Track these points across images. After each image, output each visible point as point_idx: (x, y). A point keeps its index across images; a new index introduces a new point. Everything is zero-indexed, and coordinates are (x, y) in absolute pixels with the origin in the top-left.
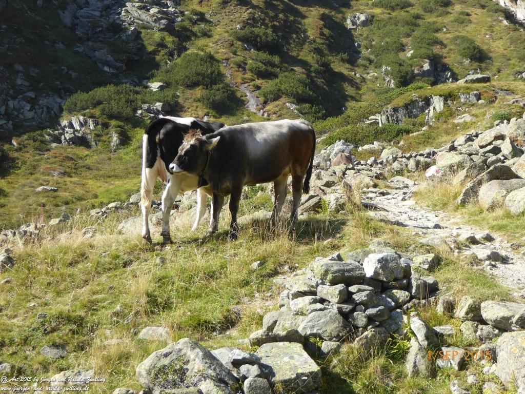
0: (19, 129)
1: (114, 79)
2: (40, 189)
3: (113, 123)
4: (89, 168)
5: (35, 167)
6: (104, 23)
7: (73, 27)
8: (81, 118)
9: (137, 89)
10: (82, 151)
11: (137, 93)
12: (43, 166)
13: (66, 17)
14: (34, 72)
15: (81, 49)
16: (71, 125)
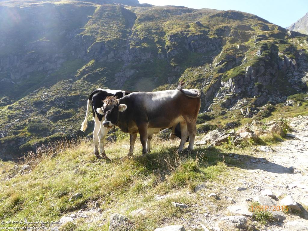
0: (277, 103)
1: (299, 92)
2: (280, 114)
3: (298, 101)
4: (292, 110)
5: (280, 110)
6: (298, 81)
7: (291, 82)
8: (291, 100)
9: (305, 94)
10: (291, 107)
11: (304, 95)
12: (282, 110)
13: (289, 81)
14: (281, 92)
15: (292, 87)
16: (289, 102)
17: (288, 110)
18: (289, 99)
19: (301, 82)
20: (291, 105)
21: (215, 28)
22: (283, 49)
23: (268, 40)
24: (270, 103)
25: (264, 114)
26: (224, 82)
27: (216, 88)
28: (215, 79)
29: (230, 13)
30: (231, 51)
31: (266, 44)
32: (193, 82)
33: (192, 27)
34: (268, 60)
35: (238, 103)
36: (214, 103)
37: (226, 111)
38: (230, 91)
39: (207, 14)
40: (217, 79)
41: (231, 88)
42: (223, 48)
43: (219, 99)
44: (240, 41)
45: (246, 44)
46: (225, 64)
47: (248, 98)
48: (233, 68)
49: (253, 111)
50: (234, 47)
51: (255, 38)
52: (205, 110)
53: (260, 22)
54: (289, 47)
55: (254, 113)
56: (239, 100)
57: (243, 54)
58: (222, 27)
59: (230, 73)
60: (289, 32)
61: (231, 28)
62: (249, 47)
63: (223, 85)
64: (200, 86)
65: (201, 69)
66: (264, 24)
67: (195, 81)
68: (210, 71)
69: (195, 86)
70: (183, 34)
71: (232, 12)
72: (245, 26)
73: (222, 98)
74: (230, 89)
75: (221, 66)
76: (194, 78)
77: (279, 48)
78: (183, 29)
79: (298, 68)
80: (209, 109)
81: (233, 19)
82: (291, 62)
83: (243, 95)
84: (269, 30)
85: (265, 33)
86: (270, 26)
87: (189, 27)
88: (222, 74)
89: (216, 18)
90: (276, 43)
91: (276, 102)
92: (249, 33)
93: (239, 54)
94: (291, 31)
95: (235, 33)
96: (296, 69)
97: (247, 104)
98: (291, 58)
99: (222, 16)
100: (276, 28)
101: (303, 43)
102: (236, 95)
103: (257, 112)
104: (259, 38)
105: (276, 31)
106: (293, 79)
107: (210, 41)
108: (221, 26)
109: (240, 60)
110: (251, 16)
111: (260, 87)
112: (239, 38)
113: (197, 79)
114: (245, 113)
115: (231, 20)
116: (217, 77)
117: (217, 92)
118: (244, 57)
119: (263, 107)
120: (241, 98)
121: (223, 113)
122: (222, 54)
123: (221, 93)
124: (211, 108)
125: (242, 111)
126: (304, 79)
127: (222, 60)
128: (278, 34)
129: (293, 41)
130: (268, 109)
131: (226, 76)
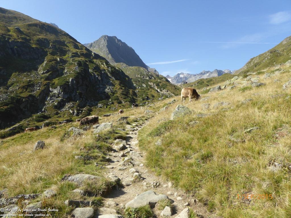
17: (100, 111)
18: (99, 104)
19: (105, 92)
20: (101, 107)
21: (35, 38)
22: (92, 67)
23: (80, 58)
24: (88, 106)
25: (86, 114)
26: (52, 88)
27: (46, 93)
28: (44, 85)
29: (46, 26)
30: (53, 62)
31: (80, 62)
32: (24, 86)
33: (12, 31)
34: (83, 75)
35: (67, 106)
36: (47, 105)
37: (59, 112)
38: (58, 97)
39: (23, 20)
40: (46, 86)
41: (59, 93)
42: (46, 58)
43: (50, 103)
44: (59, 54)
45: (64, 58)
46: (51, 73)
47: (73, 102)
48: (58, 78)
49: (79, 112)
50: (55, 60)
51: (70, 54)
52: (39, 111)
53: (71, 40)
54: (95, 66)
56: (67, 104)
57: (63, 66)
58: (42, 38)
59: (56, 81)
60: (93, 53)
61: (50, 42)
62: (67, 61)
63: (51, 91)
64: (31, 91)
65: (28, 74)
66: (75, 43)
67: (26, 86)
68: (38, 77)
69: (26, 90)
70: (5, 38)
71: (48, 25)
72: (60, 41)
73: (53, 102)
74: (58, 95)
75: (47, 75)
76: (24, 83)
77: (89, 66)
78: (3, 32)
79: (102, 82)
80: (43, 110)
81: (50, 33)
82: (98, 78)
83: (69, 100)
84: (78, 49)
85: (77, 52)
86: (79, 45)
87: (9, 31)
88: (49, 81)
89: (34, 28)
90: (87, 61)
91: (91, 105)
92: (65, 48)
93: (60, 66)
94: (94, 53)
95: (54, 47)
96: (101, 83)
97: (73, 107)
98: (98, 75)
99: (40, 27)
100: (84, 48)
101: (103, 64)
102: (64, 100)
103: (81, 112)
104: (73, 55)
105: (85, 51)
106: (99, 89)
107: (32, 49)
108: (40, 37)
109: (62, 72)
110: (63, 33)
111: (80, 94)
112: (58, 51)
113: (27, 84)
114: (74, 113)
115: (48, 33)
116: (46, 84)
117: (48, 96)
118: (65, 69)
119: (84, 109)
120: (68, 102)
121: (57, 114)
122: (46, 64)
123: (51, 97)
124: (45, 110)
125: (71, 112)
126: (106, 90)
127: (48, 70)
128: (86, 54)
129: (97, 61)
130: (88, 110)
131: (54, 84)
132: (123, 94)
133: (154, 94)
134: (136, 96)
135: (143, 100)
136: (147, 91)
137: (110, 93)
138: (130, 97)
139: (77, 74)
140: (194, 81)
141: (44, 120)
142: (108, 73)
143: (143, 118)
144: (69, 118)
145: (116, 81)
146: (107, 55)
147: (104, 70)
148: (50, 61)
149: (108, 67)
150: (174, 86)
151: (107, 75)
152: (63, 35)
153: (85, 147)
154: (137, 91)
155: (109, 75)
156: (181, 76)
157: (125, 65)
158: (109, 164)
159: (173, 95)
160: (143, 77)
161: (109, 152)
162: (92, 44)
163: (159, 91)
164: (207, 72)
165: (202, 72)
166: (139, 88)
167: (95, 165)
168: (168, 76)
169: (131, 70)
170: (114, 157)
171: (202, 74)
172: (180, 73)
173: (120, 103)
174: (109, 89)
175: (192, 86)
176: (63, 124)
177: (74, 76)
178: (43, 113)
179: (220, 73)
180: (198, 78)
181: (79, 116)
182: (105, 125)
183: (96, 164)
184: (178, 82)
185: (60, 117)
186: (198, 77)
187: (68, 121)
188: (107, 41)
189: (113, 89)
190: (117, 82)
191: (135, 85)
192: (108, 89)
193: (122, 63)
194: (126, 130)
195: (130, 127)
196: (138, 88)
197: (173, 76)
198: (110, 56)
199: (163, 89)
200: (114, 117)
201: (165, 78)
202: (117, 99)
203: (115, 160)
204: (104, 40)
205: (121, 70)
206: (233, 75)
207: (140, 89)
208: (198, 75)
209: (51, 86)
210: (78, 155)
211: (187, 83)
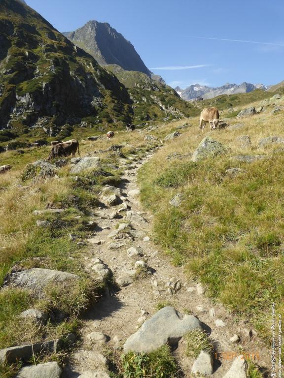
17: (84, 131)
18: (83, 121)
19: (90, 106)
20: (85, 126)
22: (74, 69)
23: (57, 54)
24: (68, 123)
25: (66, 134)
26: (19, 96)
27: (11, 101)
28: (8, 91)
30: (20, 57)
31: (57, 59)
34: (61, 78)
35: (39, 122)
36: (12, 119)
37: (29, 129)
38: (28, 108)
40: (10, 92)
41: (29, 104)
42: (9, 50)
43: (17, 116)
44: (27, 46)
45: (35, 51)
46: (16, 74)
47: (48, 117)
48: (26, 80)
49: (55, 130)
50: (22, 53)
51: (43, 47)
52: (3, 126)
53: (45, 25)
54: (78, 67)
55: (57, 132)
57: (34, 65)
58: (3, 20)
59: (24, 85)
60: (75, 48)
61: (14, 25)
62: (39, 57)
63: (18, 99)
66: (50, 30)
72: (29, 26)
73: (21, 115)
74: (28, 105)
75: (12, 75)
77: (70, 67)
79: (87, 91)
80: (8, 125)
81: (14, 12)
82: (81, 84)
83: (42, 113)
84: (55, 39)
85: (53, 43)
86: (56, 33)
88: (15, 86)
90: (67, 59)
91: (72, 123)
92: (36, 37)
93: (29, 63)
94: (77, 47)
95: (20, 34)
97: (47, 123)
98: (81, 80)
100: (63, 39)
101: (89, 65)
102: (36, 113)
103: (58, 132)
104: (48, 48)
105: (64, 44)
106: (84, 101)
109: (32, 72)
110: (33, 14)
111: (57, 106)
112: (26, 41)
114: (48, 131)
115: (11, 12)
116: (10, 89)
117: (14, 107)
118: (35, 68)
119: (63, 127)
120: (41, 116)
121: (27, 132)
122: (10, 59)
123: (18, 108)
124: (11, 125)
125: (46, 130)
126: (93, 103)
127: (12, 68)
128: (66, 48)
129: (81, 60)
130: (68, 129)
131: (21, 89)
132: (115, 110)
133: (156, 112)
134: (133, 114)
135: (142, 119)
136: (147, 108)
137: (97, 108)
138: (124, 115)
139: (53, 77)
140: (213, 97)
141: (9, 140)
142: (96, 79)
143: (143, 148)
144: (42, 138)
145: (106, 91)
146: (95, 52)
147: (91, 74)
148: (15, 56)
149: (96, 70)
150: (185, 103)
151: (95, 82)
152: (33, 16)
153: (55, 202)
154: (134, 106)
155: (97, 82)
156: (196, 89)
157: (119, 68)
158: (94, 235)
159: (182, 115)
160: (144, 87)
161: (93, 208)
162: (74, 32)
163: (164, 108)
164: (232, 86)
165: (224, 85)
166: (138, 102)
167: (69, 240)
168: (178, 88)
169: (128, 77)
170: (102, 218)
171: (224, 88)
172: (194, 84)
173: (110, 121)
174: (98, 101)
175: (210, 104)
176: (33, 148)
177: (49, 79)
178: (8, 130)
179: (249, 87)
180: (218, 94)
181: (55, 136)
182: (89, 161)
183: (71, 238)
184: (191, 97)
185: (31, 136)
186: (219, 92)
187: (41, 143)
188: (96, 29)
189: (101, 101)
190: (108, 92)
191: (131, 98)
192: (96, 102)
193: (115, 65)
194: (120, 167)
195: (125, 163)
196: (136, 102)
197: (184, 89)
198: (99, 53)
199: (170, 107)
200: (102, 142)
201: (174, 90)
202: (107, 116)
203: (103, 225)
204: (92, 28)
205: (114, 76)
206: (268, 93)
207: (138, 104)
208: (219, 88)
209: (17, 92)
210: (42, 219)
211: (202, 99)
